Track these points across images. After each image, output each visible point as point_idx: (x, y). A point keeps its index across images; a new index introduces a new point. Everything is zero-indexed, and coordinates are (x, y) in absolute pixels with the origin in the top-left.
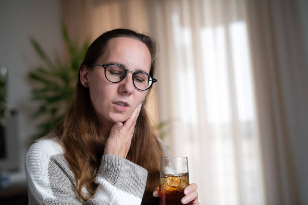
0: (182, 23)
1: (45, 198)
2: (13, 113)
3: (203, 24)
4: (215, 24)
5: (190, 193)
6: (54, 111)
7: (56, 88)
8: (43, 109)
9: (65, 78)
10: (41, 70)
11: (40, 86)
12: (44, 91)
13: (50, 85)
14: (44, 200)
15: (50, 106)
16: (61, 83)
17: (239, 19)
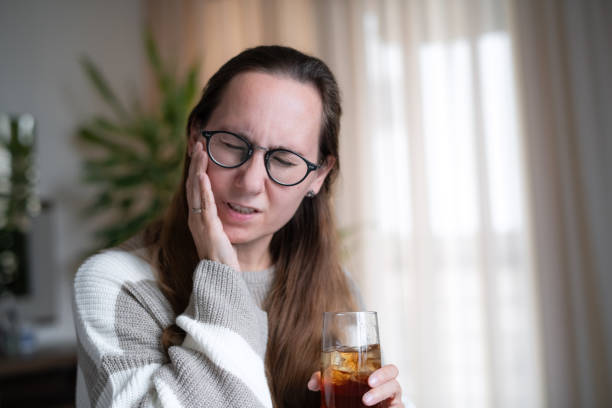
0: (383, 33)
1: (103, 353)
2: (46, 206)
3: (426, 38)
4: (450, 37)
5: (382, 383)
6: (127, 204)
7: (132, 158)
8: (104, 201)
9: (150, 138)
10: (102, 123)
11: (100, 153)
12: (109, 163)
13: (119, 153)
14: (101, 357)
15: (120, 194)
16: (141, 149)
17: (498, 27)
